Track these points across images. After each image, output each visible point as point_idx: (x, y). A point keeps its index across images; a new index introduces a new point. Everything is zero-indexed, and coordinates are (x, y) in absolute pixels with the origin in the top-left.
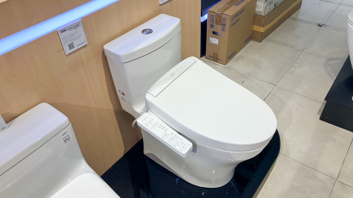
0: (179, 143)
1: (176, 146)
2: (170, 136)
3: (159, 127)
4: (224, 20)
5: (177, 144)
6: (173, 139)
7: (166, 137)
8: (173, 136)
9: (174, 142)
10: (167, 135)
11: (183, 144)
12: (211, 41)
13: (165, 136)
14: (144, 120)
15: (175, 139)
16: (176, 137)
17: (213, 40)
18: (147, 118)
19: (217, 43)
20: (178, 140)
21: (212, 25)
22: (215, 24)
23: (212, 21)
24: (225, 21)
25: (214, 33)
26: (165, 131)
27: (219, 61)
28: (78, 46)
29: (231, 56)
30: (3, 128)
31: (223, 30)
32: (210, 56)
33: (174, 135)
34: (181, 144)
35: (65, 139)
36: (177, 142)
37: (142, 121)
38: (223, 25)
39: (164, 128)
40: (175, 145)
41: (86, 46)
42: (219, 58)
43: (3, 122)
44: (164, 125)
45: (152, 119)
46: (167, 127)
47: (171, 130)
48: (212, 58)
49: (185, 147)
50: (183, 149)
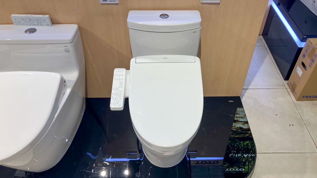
2: (118, 91)
3: (120, 82)
4: (315, 56)
5: (115, 98)
6: (117, 94)
8: (119, 93)
9: (115, 96)
10: (117, 90)
12: (297, 70)
14: (119, 72)
15: (118, 96)
16: (119, 95)
17: (298, 70)
18: (122, 72)
19: (300, 75)
20: (119, 98)
21: (304, 55)
22: (306, 55)
23: (306, 51)
24: (315, 58)
25: (303, 64)
26: (120, 87)
27: (294, 93)
28: (110, 1)
29: (310, 97)
30: (48, 25)
31: (310, 66)
32: (291, 84)
33: (121, 93)
34: (117, 101)
35: (66, 50)
36: (116, 98)
37: (117, 72)
38: (312, 60)
40: (113, 98)
41: (117, 4)
42: (295, 90)
43: (49, 21)
44: (124, 84)
45: (123, 75)
46: (123, 86)
47: (123, 89)
48: (291, 87)
49: (116, 104)
50: (114, 104)
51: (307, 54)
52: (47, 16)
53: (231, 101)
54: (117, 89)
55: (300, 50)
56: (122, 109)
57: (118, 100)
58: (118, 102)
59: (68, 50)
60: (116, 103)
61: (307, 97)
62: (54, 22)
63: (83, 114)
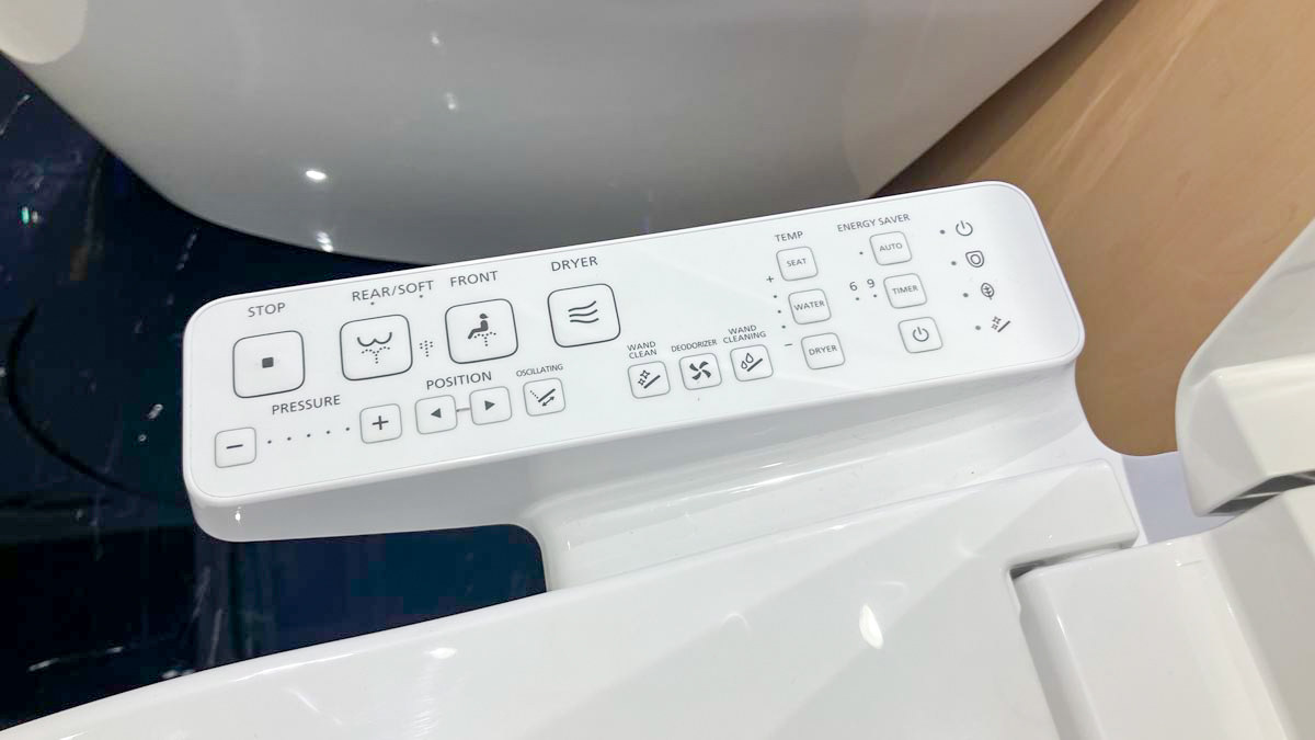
0: (360, 363)
1: (362, 308)
2: (537, 350)
3: (750, 333)
5: (377, 333)
6: (468, 348)
7: (563, 304)
8: (503, 369)
9: (429, 332)
10: (570, 331)
11: (311, 392)
13: (581, 298)
15: (436, 364)
16: (462, 392)
18: (986, 310)
26: (648, 348)
33: (495, 395)
36: (396, 356)
39: (701, 371)
40: (384, 305)
57: (336, 385)
58: (309, 405)
60: (286, 371)
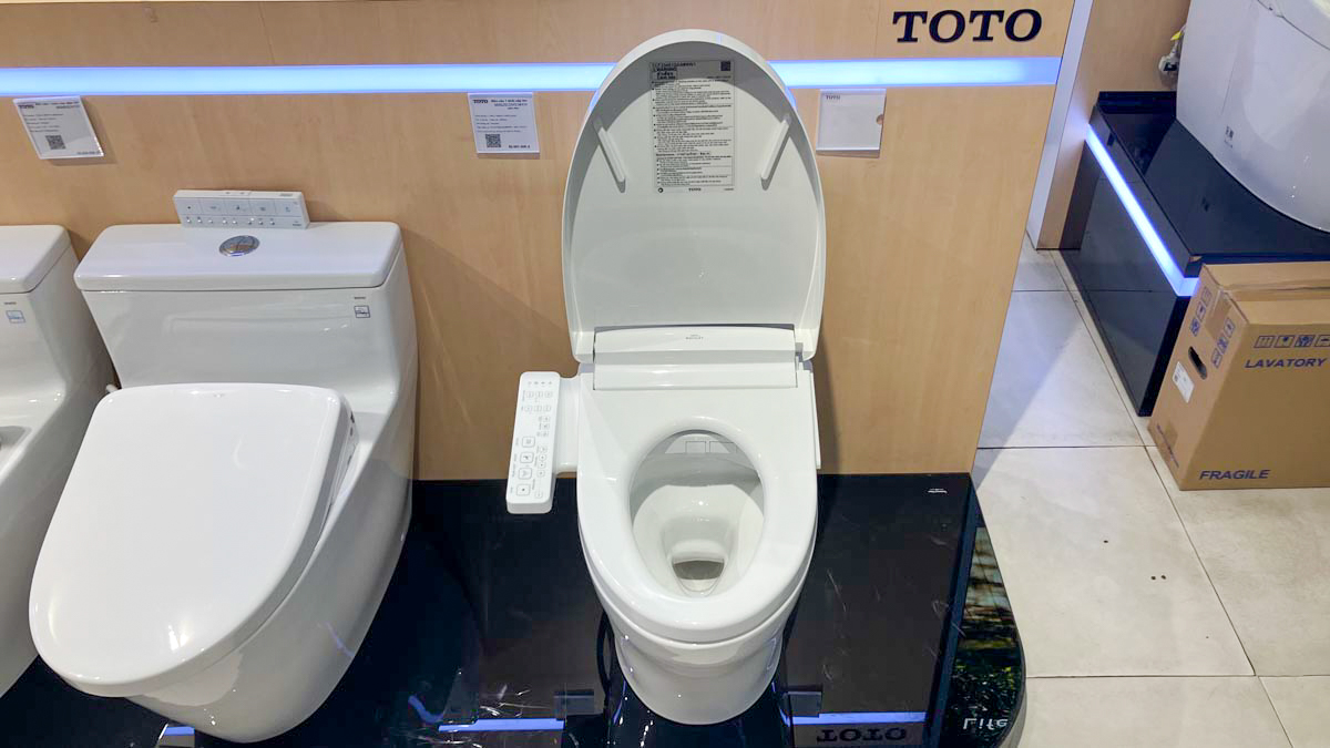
0: (527, 476)
1: (516, 475)
2: (534, 450)
3: (540, 418)
4: (1229, 327)
5: (522, 474)
6: (530, 459)
7: (526, 445)
8: (536, 455)
9: (524, 465)
10: (531, 444)
11: (531, 484)
12: (1176, 377)
13: (525, 441)
14: (538, 383)
15: (532, 465)
16: (538, 461)
17: (1180, 378)
18: (546, 384)
19: (1187, 397)
20: (535, 469)
21: (1197, 325)
22: (1203, 324)
23: (1201, 310)
24: (1229, 332)
25: (1194, 357)
26: (538, 434)
27: (1172, 460)
28: (510, 147)
29: (1228, 475)
30: (297, 225)
31: (1215, 362)
32: (1159, 427)
33: (542, 456)
34: (530, 482)
35: (357, 309)
36: (528, 471)
37: (529, 383)
38: (1221, 341)
39: (544, 426)
40: (517, 470)
41: (536, 156)
42: (1175, 451)
43: (300, 213)
44: (552, 423)
45: (549, 394)
46: (552, 431)
47: (549, 442)
48: (1161, 441)
49: (526, 491)
50: (520, 491)
51: (1204, 322)
52: (296, 195)
53: (937, 491)
54: (529, 442)
55: (1182, 304)
56: (548, 509)
57: (532, 479)
58: (534, 484)
59: (365, 309)
60: (526, 488)
61: (1215, 475)
62: (317, 215)
63: (403, 537)
